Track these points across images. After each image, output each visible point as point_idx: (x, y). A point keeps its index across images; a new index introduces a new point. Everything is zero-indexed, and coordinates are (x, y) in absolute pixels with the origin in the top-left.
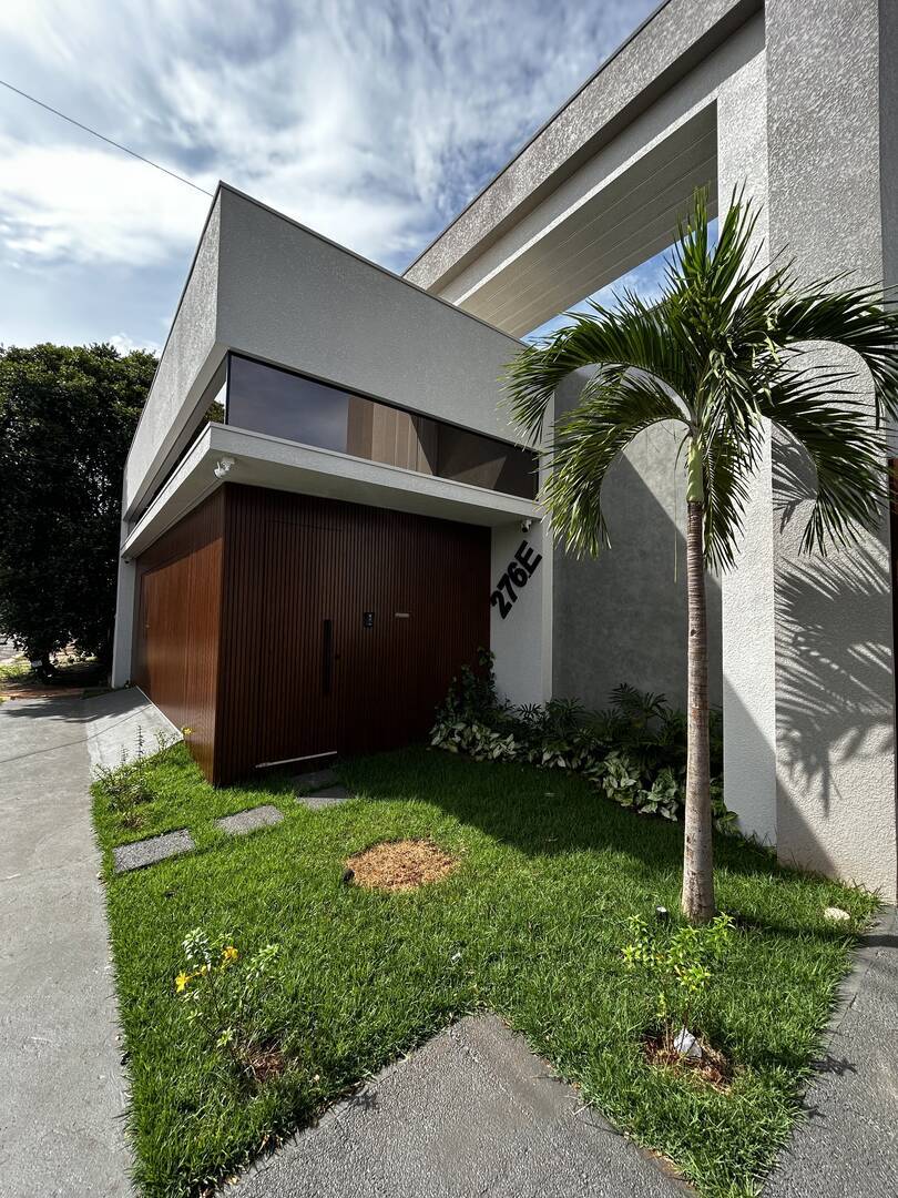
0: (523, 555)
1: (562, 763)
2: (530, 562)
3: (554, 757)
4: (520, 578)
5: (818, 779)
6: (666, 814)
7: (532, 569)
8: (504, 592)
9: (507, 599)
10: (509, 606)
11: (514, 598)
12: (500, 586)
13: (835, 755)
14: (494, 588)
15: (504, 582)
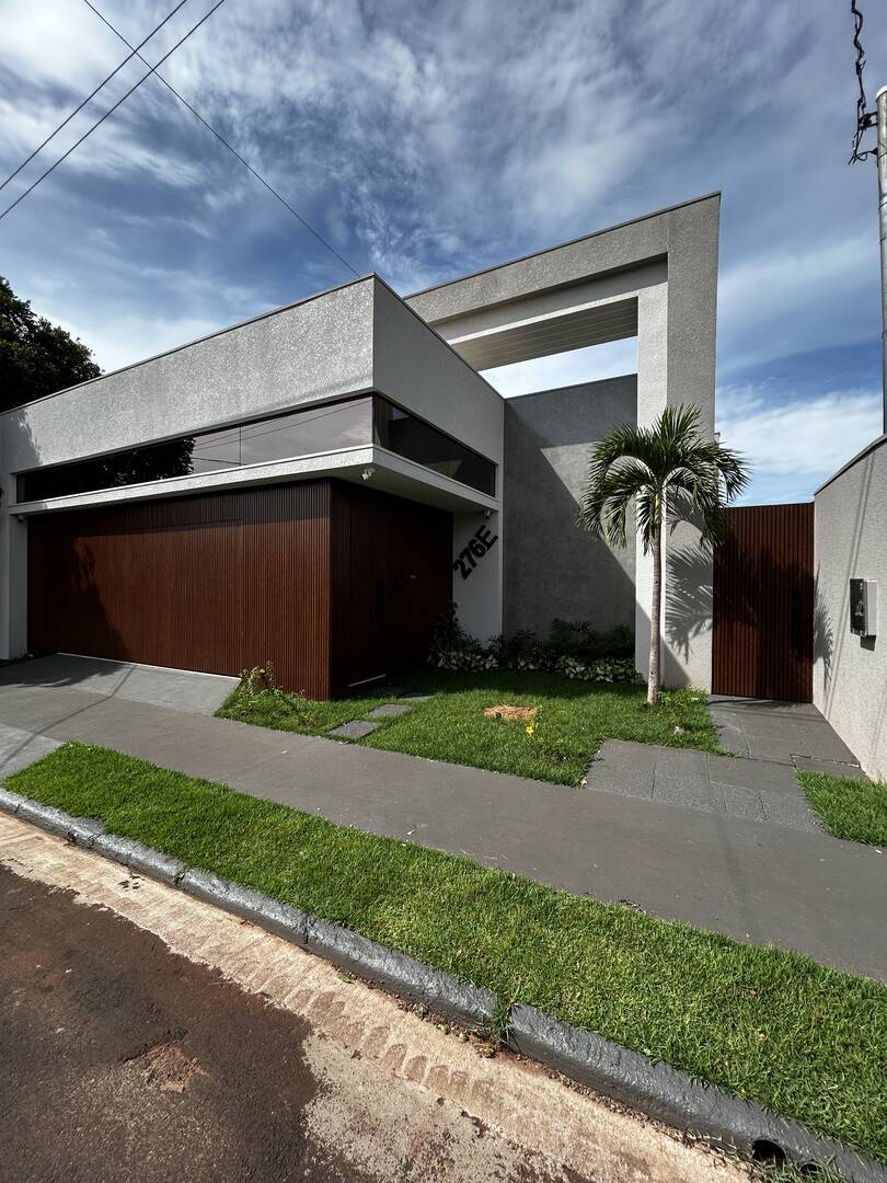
0: (482, 535)
1: (532, 667)
2: (488, 540)
3: (527, 664)
4: (479, 551)
5: (683, 648)
6: (608, 680)
7: (490, 545)
8: (465, 560)
9: (468, 565)
10: (470, 570)
11: (474, 565)
12: (462, 556)
13: (690, 635)
14: (456, 558)
15: (465, 553)
